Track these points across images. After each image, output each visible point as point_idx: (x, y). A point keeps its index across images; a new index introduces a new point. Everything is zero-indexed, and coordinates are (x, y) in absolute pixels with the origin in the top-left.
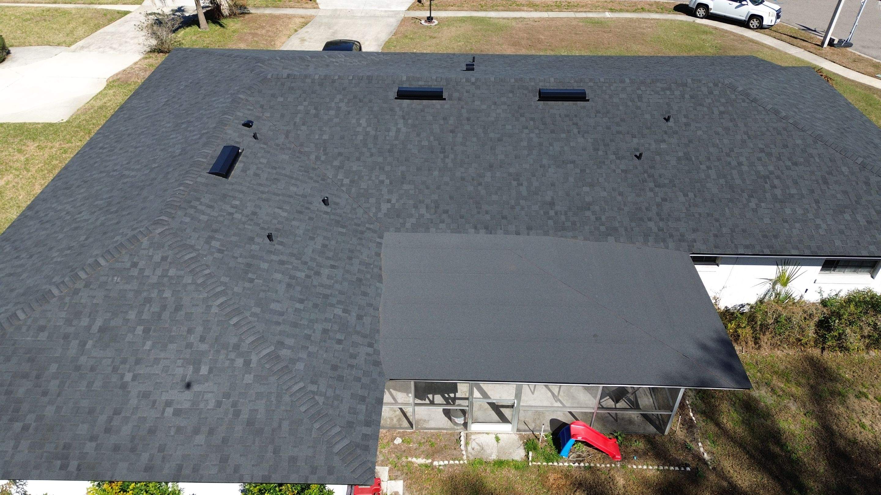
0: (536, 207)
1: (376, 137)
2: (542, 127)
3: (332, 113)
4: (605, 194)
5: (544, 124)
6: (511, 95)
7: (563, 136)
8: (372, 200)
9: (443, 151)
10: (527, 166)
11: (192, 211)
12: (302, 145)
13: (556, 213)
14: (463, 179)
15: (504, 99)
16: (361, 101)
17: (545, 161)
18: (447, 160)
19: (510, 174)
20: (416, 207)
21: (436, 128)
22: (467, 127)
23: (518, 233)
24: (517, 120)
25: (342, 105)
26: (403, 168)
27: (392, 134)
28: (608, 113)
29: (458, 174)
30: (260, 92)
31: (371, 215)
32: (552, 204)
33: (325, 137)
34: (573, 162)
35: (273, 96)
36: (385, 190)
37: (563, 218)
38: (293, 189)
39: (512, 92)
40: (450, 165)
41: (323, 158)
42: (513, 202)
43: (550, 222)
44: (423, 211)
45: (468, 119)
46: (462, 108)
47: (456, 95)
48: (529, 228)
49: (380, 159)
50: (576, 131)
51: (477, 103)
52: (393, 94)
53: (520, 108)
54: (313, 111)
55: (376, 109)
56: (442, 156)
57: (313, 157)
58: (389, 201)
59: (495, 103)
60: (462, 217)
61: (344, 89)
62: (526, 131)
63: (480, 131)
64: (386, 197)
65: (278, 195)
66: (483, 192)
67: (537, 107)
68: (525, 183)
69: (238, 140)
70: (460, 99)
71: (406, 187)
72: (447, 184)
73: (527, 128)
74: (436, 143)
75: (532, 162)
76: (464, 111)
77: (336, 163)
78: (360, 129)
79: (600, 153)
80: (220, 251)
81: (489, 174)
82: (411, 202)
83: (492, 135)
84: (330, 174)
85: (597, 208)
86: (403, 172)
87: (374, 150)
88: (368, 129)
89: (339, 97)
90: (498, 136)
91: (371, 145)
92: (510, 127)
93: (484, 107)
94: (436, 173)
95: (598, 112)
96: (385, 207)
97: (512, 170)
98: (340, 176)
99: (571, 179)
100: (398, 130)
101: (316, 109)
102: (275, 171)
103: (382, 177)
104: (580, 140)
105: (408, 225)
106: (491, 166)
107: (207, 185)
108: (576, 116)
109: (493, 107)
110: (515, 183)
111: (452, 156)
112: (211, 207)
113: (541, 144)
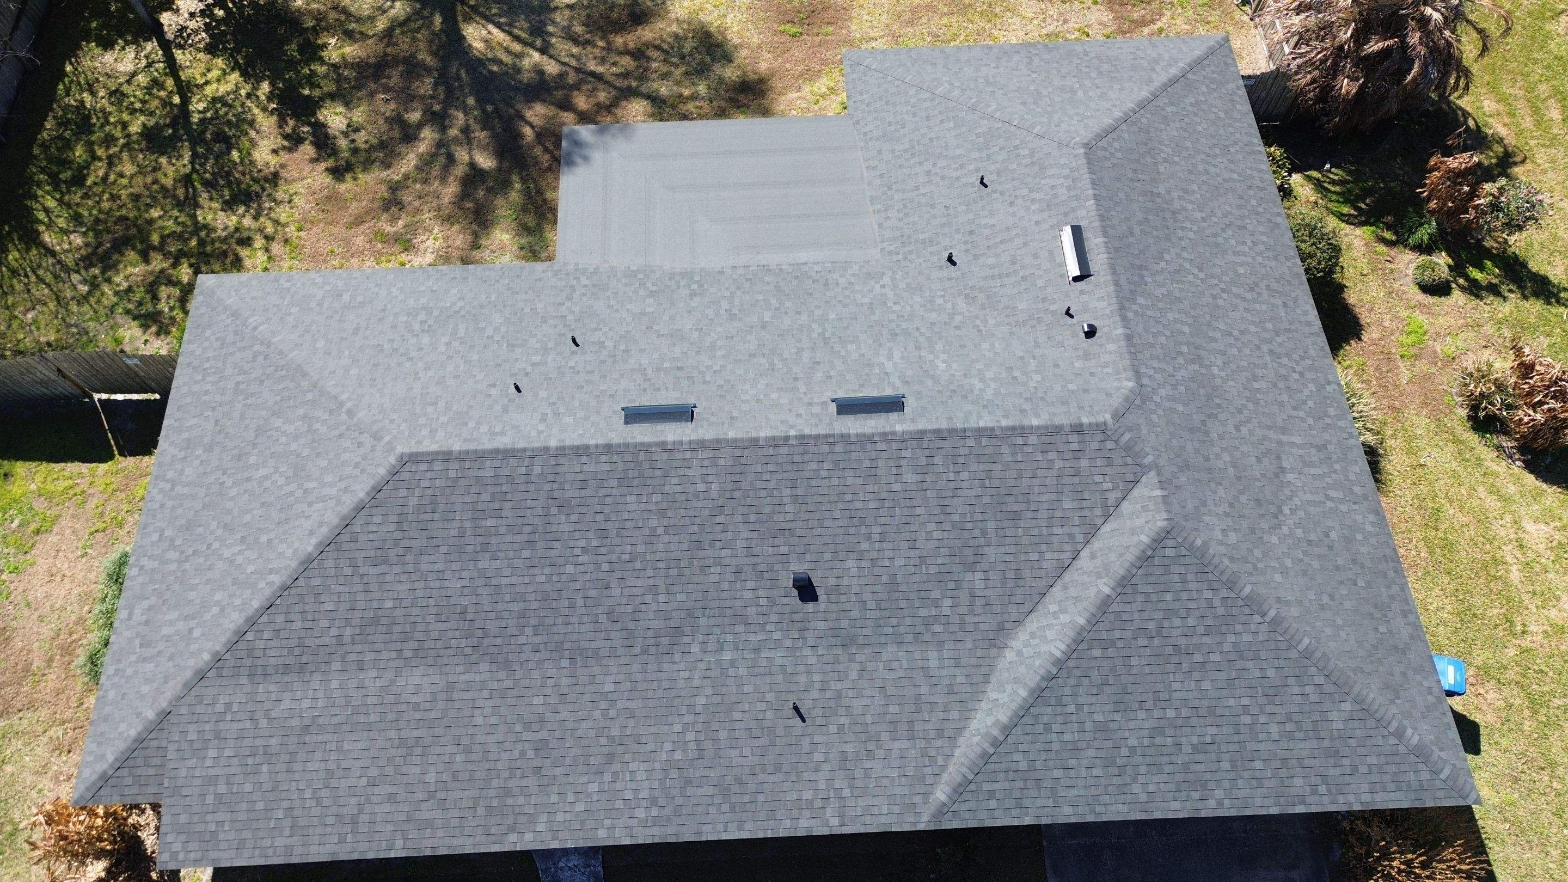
0: (712, 290)
1: (918, 348)
2: (695, 374)
3: (989, 375)
4: (629, 307)
5: (690, 378)
6: (735, 414)
7: (667, 365)
8: (902, 285)
9: (826, 341)
10: (719, 329)
11: (1067, 171)
12: (1012, 333)
13: (689, 286)
14: (799, 313)
15: (745, 407)
16: (954, 391)
17: (696, 335)
18: (820, 330)
19: (740, 319)
20: (851, 284)
21: (838, 363)
22: (795, 369)
23: (735, 267)
24: (728, 381)
25: (979, 385)
26: (875, 318)
27: (897, 355)
28: (598, 396)
29: (804, 317)
30: (1109, 395)
31: (900, 273)
32: (693, 295)
33: (985, 346)
34: (659, 336)
35: (1086, 391)
36: (891, 295)
37: (682, 283)
38: (991, 261)
39: (733, 418)
40: (815, 326)
41: (978, 322)
42: (738, 293)
43: (697, 278)
44: (842, 281)
45: (796, 379)
46: (805, 394)
47: (816, 409)
48: (721, 272)
49: (904, 325)
50: (649, 371)
51: (784, 401)
52: (910, 404)
53: (723, 397)
54: (1017, 374)
55: (929, 382)
56: (827, 335)
57: (991, 322)
58: (883, 286)
59: (758, 401)
60: (797, 277)
61: (985, 407)
62: (716, 368)
63: (779, 365)
64: (887, 291)
65: (1003, 242)
66: (773, 301)
67: (699, 398)
68: (722, 312)
69: (1085, 298)
70: (810, 404)
71: (866, 300)
72: (817, 307)
73: (715, 372)
74: (837, 347)
75: (712, 334)
76: (803, 389)
77: (958, 318)
78: (943, 356)
79: (623, 347)
80: (1016, 147)
81: (766, 319)
82: (857, 287)
83: (763, 361)
84: (961, 304)
85: (642, 293)
86: (874, 314)
87: (916, 334)
88: (931, 357)
89: (989, 394)
90: (755, 360)
91: (922, 339)
92: (738, 372)
93: (774, 396)
94: (832, 316)
95: (612, 396)
96: (886, 280)
97: (738, 324)
98: (949, 305)
99: (666, 318)
100: (890, 357)
101: (1015, 378)
102: (1021, 274)
103: (897, 308)
104: (645, 361)
105: (856, 267)
106: (764, 327)
107: (1073, 210)
108: (645, 390)
109: (762, 397)
110: (735, 311)
111: (815, 335)
112: (1053, 187)
113: (698, 353)
